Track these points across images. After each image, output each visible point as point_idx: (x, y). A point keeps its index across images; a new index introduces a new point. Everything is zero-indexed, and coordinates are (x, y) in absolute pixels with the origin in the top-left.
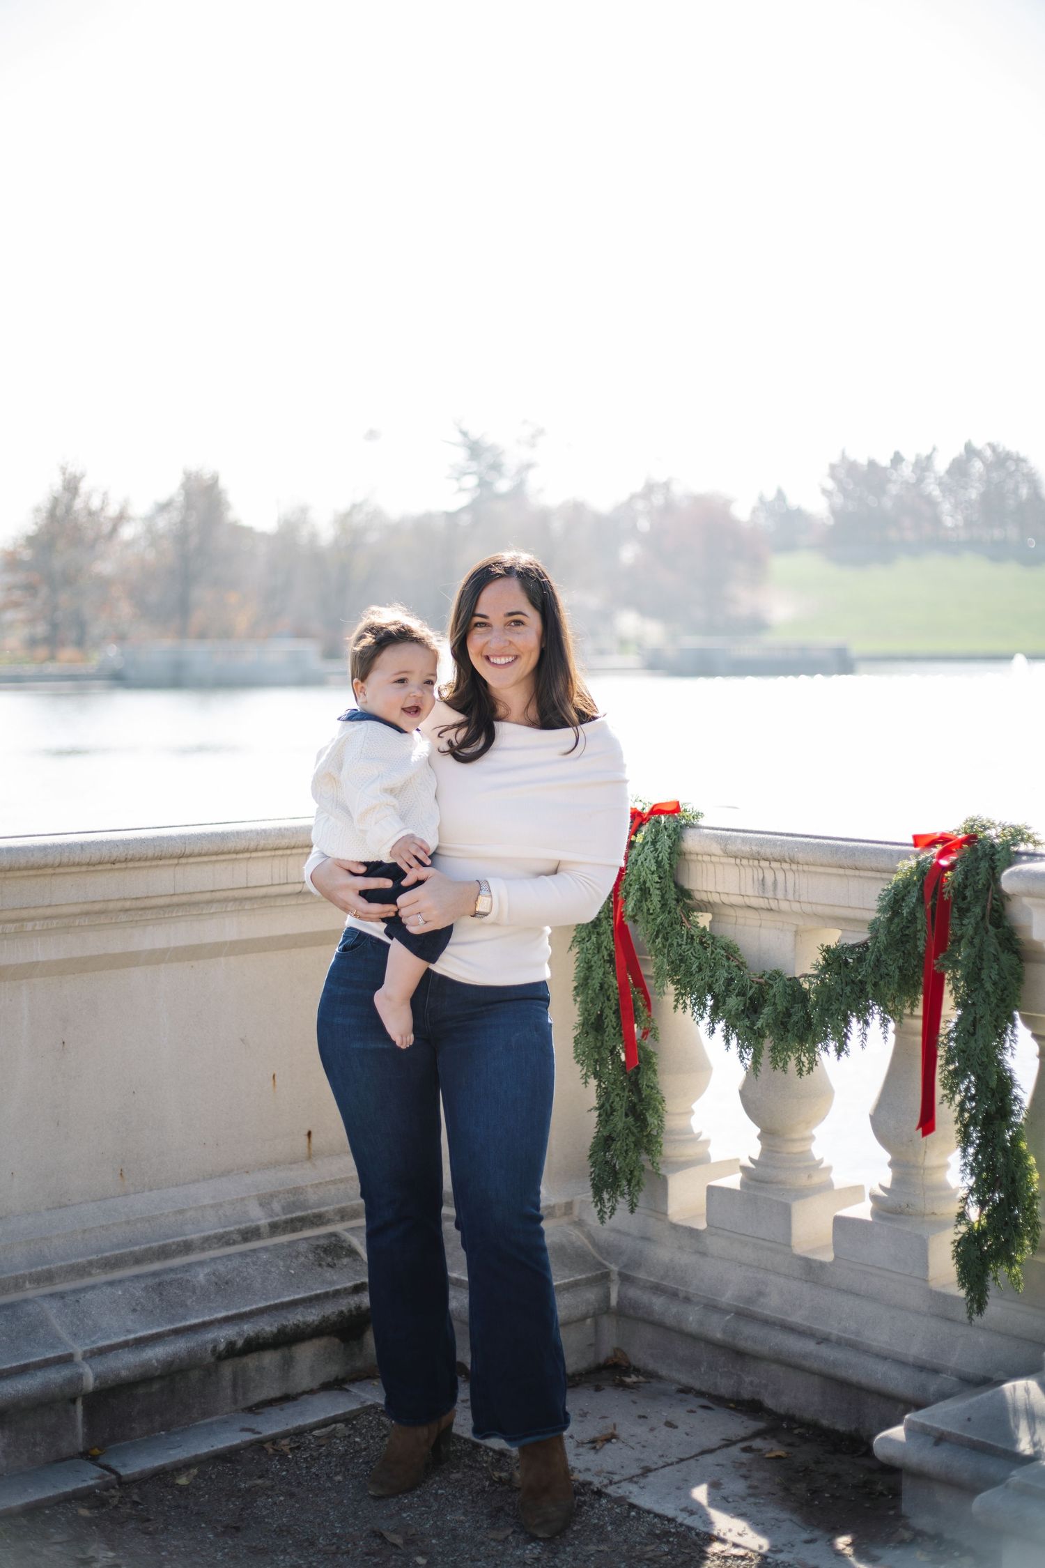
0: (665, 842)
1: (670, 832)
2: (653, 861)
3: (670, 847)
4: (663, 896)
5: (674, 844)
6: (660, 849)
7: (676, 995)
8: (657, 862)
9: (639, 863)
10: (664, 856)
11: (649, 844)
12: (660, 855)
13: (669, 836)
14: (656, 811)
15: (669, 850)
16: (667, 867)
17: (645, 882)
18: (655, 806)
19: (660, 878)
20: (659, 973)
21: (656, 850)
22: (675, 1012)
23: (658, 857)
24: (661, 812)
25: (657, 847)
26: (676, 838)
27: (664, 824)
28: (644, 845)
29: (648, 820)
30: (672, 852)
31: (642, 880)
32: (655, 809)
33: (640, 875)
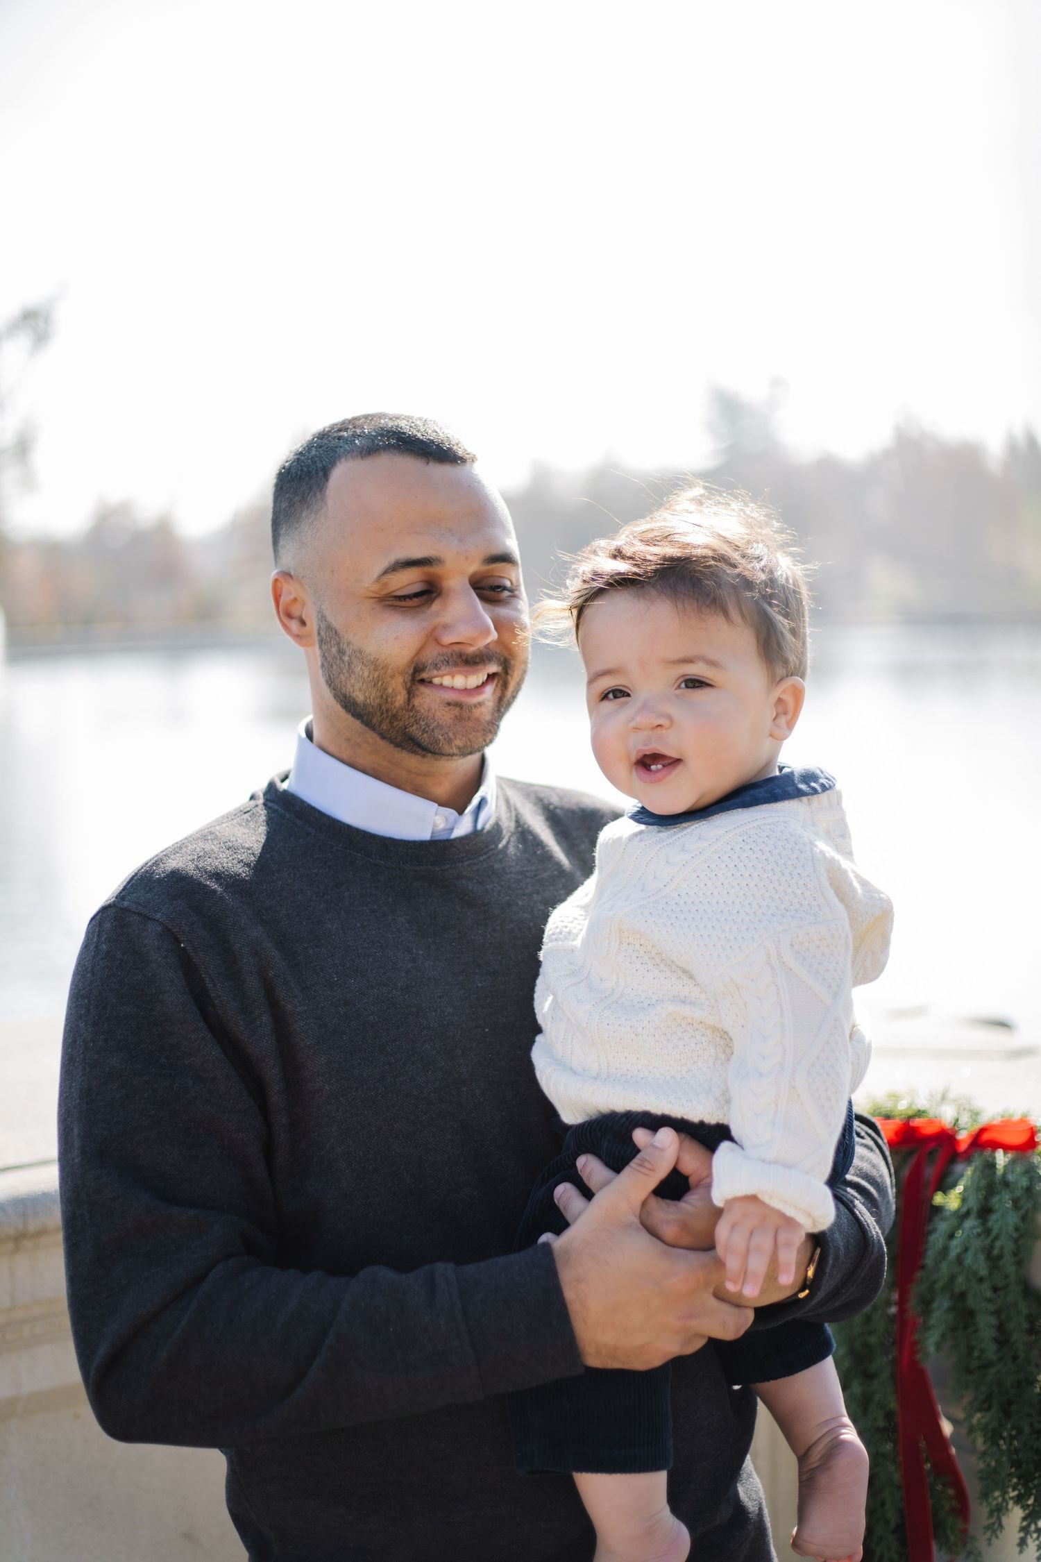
0: (1005, 1218)
1: (1019, 1193)
2: (982, 1257)
3: (1017, 1229)
4: (1001, 1327)
5: (1024, 1219)
6: (994, 1233)
7: (1024, 1519)
8: (989, 1257)
9: (953, 1254)
10: (1005, 1244)
11: (973, 1215)
12: (998, 1244)
13: (1016, 1203)
14: (983, 1141)
15: (1015, 1235)
16: (1011, 1269)
17: (962, 1296)
18: (983, 1131)
19: (995, 1289)
20: (992, 1480)
21: (988, 1231)
22: (1021, 1552)
23: (992, 1247)
24: (995, 1145)
25: (990, 1224)
26: (1029, 1205)
27: (1004, 1174)
28: (962, 1216)
29: (967, 1156)
30: (1021, 1236)
31: (957, 1290)
32: (986, 1137)
33: (953, 1278)
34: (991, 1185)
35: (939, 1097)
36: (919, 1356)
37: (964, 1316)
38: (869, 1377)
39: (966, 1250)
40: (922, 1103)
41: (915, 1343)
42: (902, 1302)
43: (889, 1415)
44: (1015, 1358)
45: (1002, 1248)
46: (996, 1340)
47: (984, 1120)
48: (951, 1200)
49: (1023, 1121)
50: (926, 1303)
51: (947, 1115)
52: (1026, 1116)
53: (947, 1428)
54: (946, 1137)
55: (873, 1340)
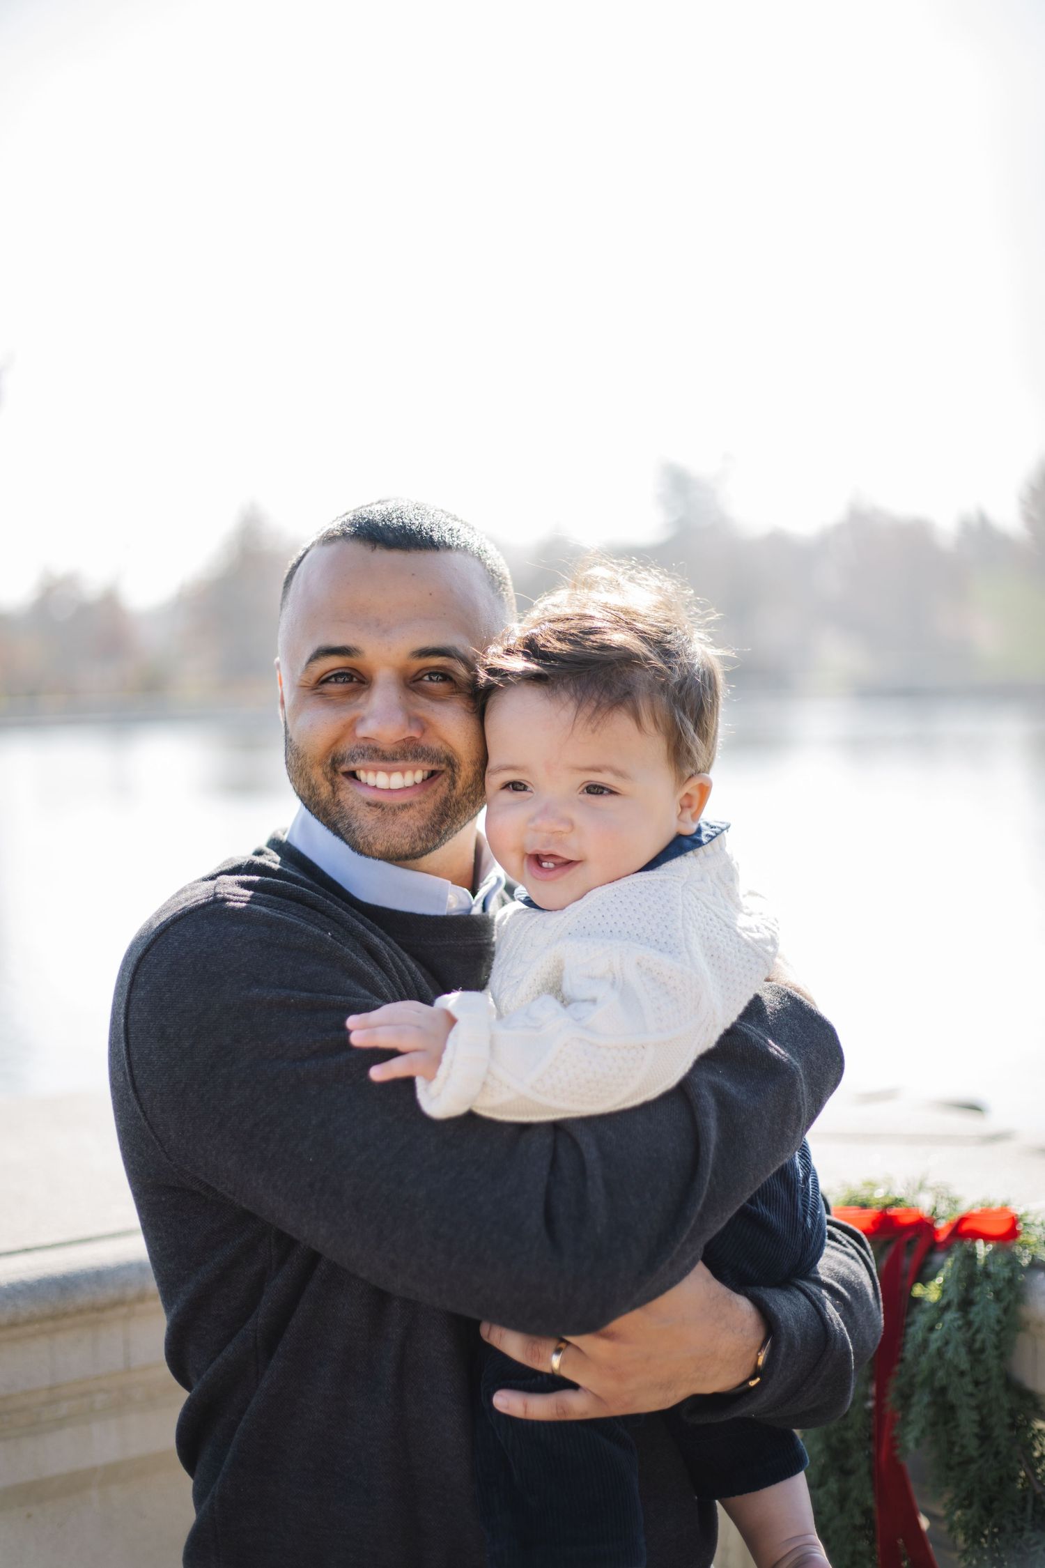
0: (987, 1311)
1: (1000, 1285)
2: (963, 1351)
3: (999, 1322)
4: (982, 1423)
5: (1006, 1311)
6: (976, 1325)
8: (971, 1351)
9: (933, 1347)
10: (987, 1337)
11: (954, 1308)
12: (980, 1337)
13: (998, 1295)
14: (963, 1230)
15: (997, 1328)
16: (993, 1363)
17: (943, 1390)
18: (963, 1220)
19: (977, 1383)
21: (969, 1324)
23: (973, 1340)
24: (976, 1235)
25: (971, 1316)
26: (1011, 1297)
27: (986, 1265)
28: (942, 1308)
29: (947, 1247)
30: (1003, 1329)
31: (937, 1384)
32: (966, 1226)
33: (933, 1372)
34: (971, 1276)
35: (917, 1184)
36: (898, 1452)
37: (944, 1411)
38: (846, 1473)
39: (947, 1343)
40: (899, 1192)
41: (894, 1439)
42: (880, 1396)
43: (866, 1512)
44: (997, 1454)
45: (983, 1342)
46: (977, 1435)
47: (964, 1208)
48: (930, 1292)
49: (1004, 1210)
50: (905, 1398)
51: (924, 1204)
52: (1006, 1205)
53: (924, 1523)
54: (924, 1227)
55: (850, 1435)
